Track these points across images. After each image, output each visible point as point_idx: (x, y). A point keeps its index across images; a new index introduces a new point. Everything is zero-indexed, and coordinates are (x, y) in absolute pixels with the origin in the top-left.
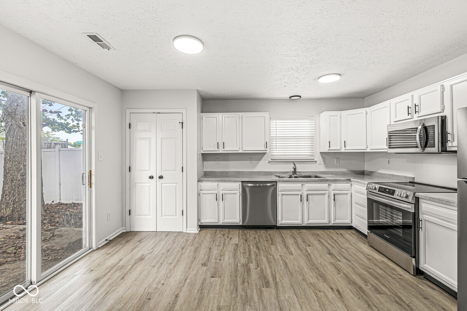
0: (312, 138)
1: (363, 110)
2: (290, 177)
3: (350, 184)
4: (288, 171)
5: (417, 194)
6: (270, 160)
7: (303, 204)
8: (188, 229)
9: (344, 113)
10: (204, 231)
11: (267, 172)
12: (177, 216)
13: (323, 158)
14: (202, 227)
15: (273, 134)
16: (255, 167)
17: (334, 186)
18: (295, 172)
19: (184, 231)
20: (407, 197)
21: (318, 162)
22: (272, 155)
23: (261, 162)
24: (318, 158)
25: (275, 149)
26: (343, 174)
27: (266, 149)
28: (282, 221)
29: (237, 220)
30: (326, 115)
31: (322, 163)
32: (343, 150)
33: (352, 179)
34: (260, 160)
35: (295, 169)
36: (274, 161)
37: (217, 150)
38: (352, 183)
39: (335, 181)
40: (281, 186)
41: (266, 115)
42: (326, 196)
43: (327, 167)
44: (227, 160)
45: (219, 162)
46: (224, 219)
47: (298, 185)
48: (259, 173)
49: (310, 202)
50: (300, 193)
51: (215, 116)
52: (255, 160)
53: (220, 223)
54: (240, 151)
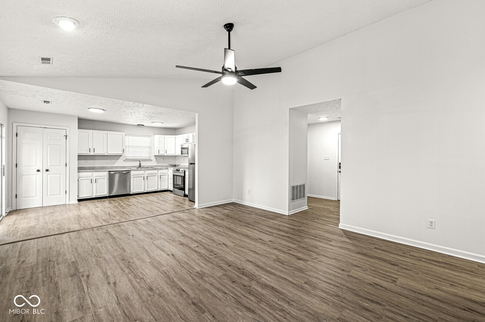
0: (150, 148)
1: (174, 136)
2: (138, 168)
3: (167, 170)
4: (136, 165)
5: (185, 170)
6: (125, 160)
7: (145, 181)
8: (70, 202)
9: (166, 136)
10: (81, 203)
11: (123, 167)
12: (61, 195)
13: (155, 158)
14: (79, 200)
15: (127, 144)
16: (114, 163)
17: (160, 171)
18: (140, 166)
19: (67, 203)
20: (182, 171)
21: (153, 161)
22: (126, 157)
23: (119, 161)
24: (153, 158)
25: (128, 153)
26: (166, 166)
27: (123, 153)
28: (133, 191)
29: (106, 193)
30: (157, 137)
31: (155, 161)
32: (165, 154)
33: (168, 168)
34: (118, 159)
35: (140, 164)
36: (127, 160)
37: (89, 153)
38: (169, 170)
39: (161, 169)
40: (132, 173)
41: (124, 134)
42: (157, 176)
43: (158, 163)
44: (95, 160)
45: (87, 161)
46: (97, 194)
47: (142, 172)
48: (117, 167)
49: (149, 180)
50: (143, 176)
51: (88, 132)
52: (114, 160)
53: (94, 197)
54: (106, 154)
